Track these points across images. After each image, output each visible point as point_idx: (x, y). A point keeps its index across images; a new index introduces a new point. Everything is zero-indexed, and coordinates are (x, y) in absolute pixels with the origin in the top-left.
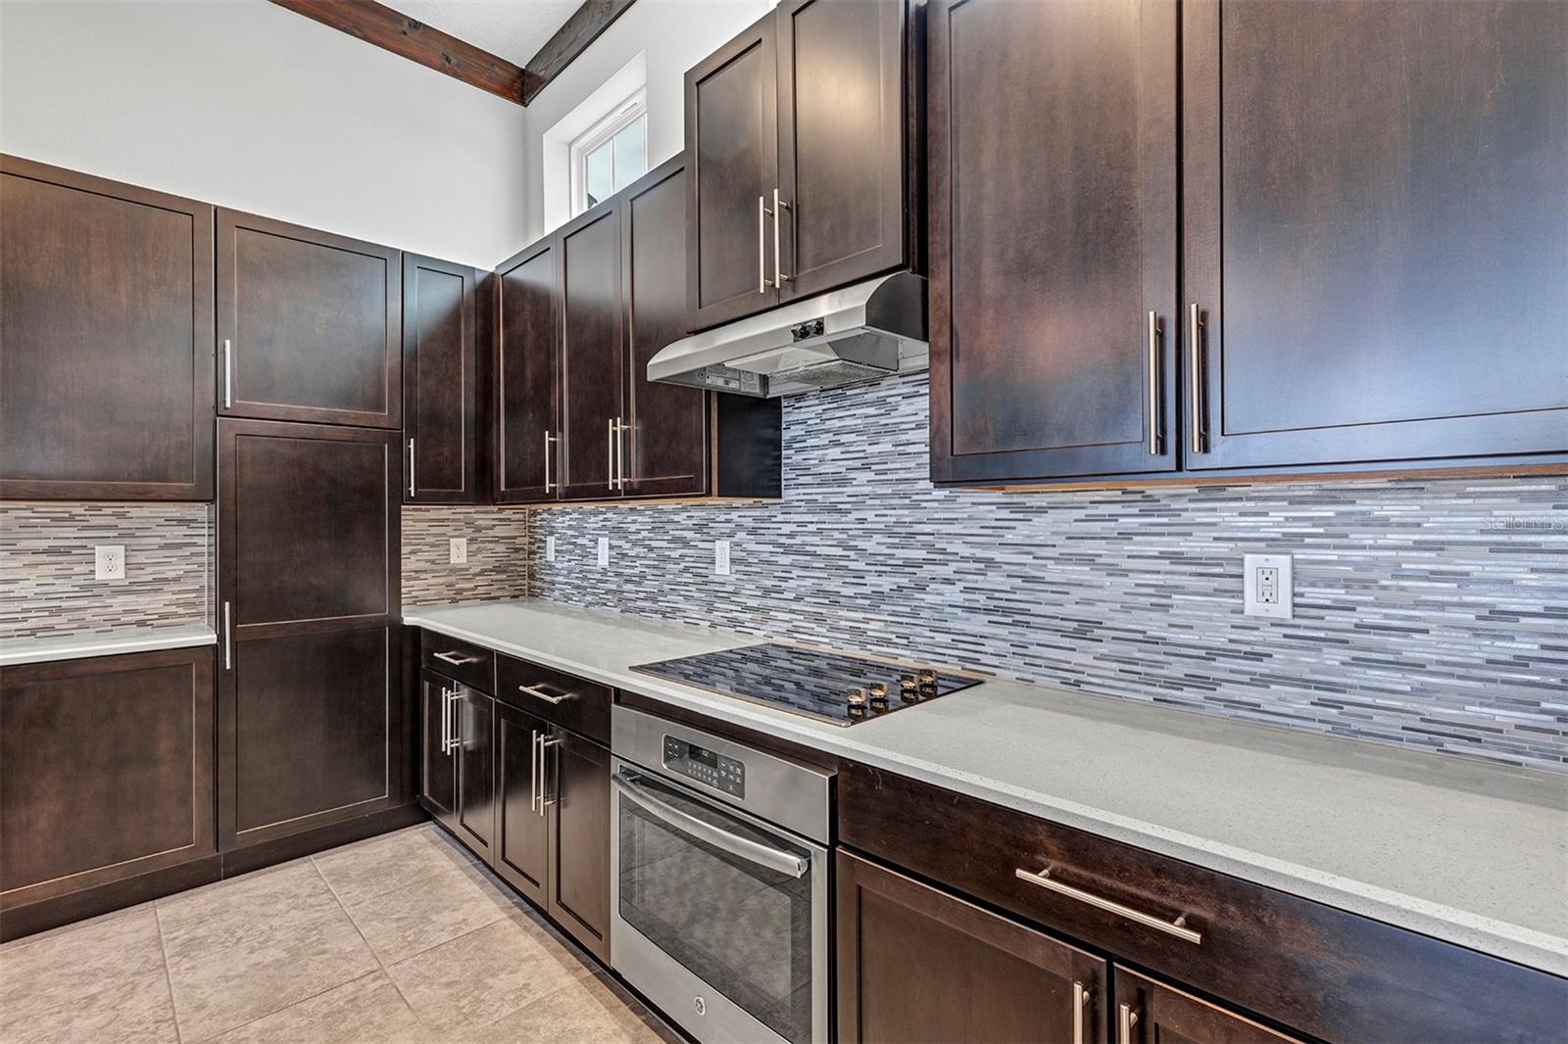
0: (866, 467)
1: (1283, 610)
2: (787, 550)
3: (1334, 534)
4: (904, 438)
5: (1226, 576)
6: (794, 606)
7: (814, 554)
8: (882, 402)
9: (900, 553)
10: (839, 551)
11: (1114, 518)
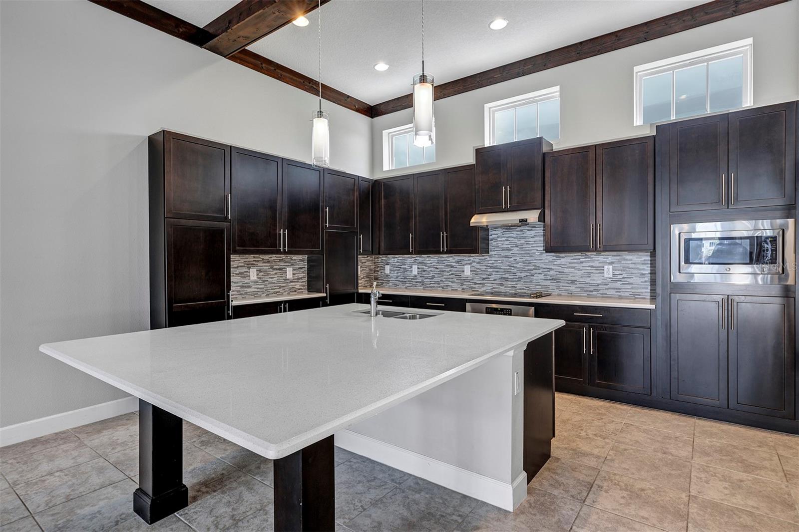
0: (517, 246)
1: (611, 276)
2: (491, 267)
3: (619, 262)
4: (528, 240)
5: (600, 270)
6: (493, 282)
7: (500, 268)
8: (522, 231)
9: (526, 267)
10: (508, 267)
11: (579, 259)
